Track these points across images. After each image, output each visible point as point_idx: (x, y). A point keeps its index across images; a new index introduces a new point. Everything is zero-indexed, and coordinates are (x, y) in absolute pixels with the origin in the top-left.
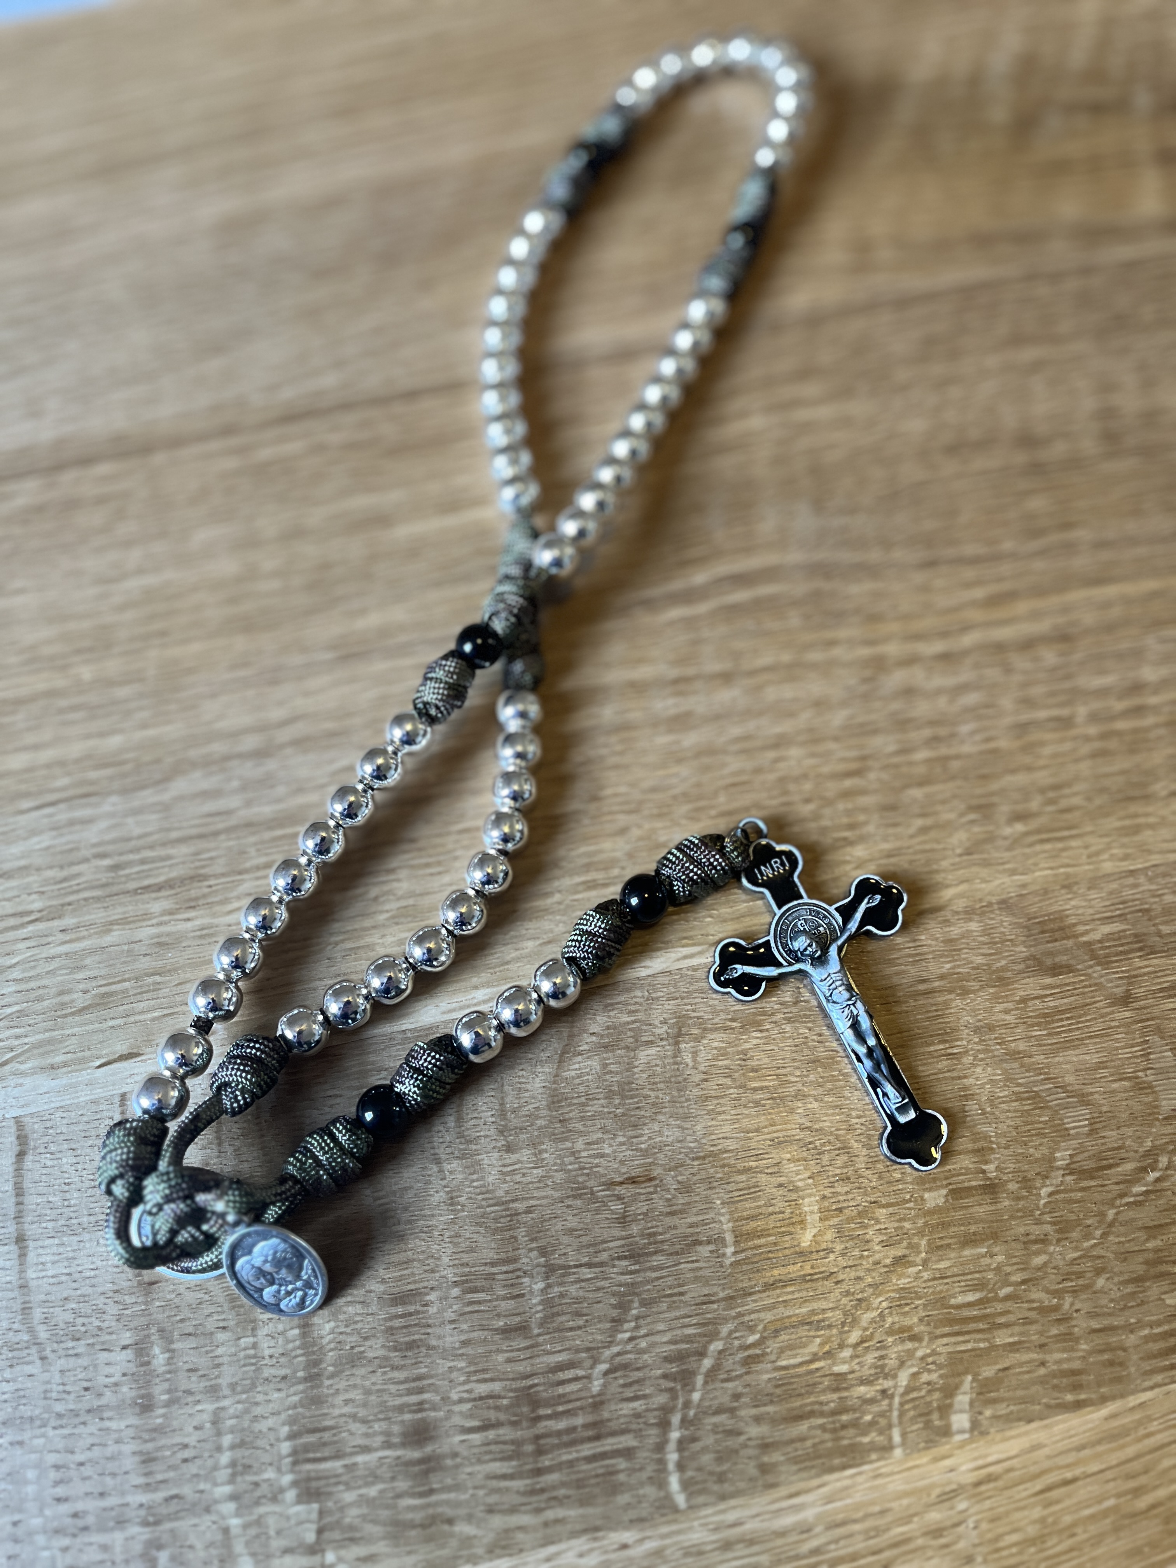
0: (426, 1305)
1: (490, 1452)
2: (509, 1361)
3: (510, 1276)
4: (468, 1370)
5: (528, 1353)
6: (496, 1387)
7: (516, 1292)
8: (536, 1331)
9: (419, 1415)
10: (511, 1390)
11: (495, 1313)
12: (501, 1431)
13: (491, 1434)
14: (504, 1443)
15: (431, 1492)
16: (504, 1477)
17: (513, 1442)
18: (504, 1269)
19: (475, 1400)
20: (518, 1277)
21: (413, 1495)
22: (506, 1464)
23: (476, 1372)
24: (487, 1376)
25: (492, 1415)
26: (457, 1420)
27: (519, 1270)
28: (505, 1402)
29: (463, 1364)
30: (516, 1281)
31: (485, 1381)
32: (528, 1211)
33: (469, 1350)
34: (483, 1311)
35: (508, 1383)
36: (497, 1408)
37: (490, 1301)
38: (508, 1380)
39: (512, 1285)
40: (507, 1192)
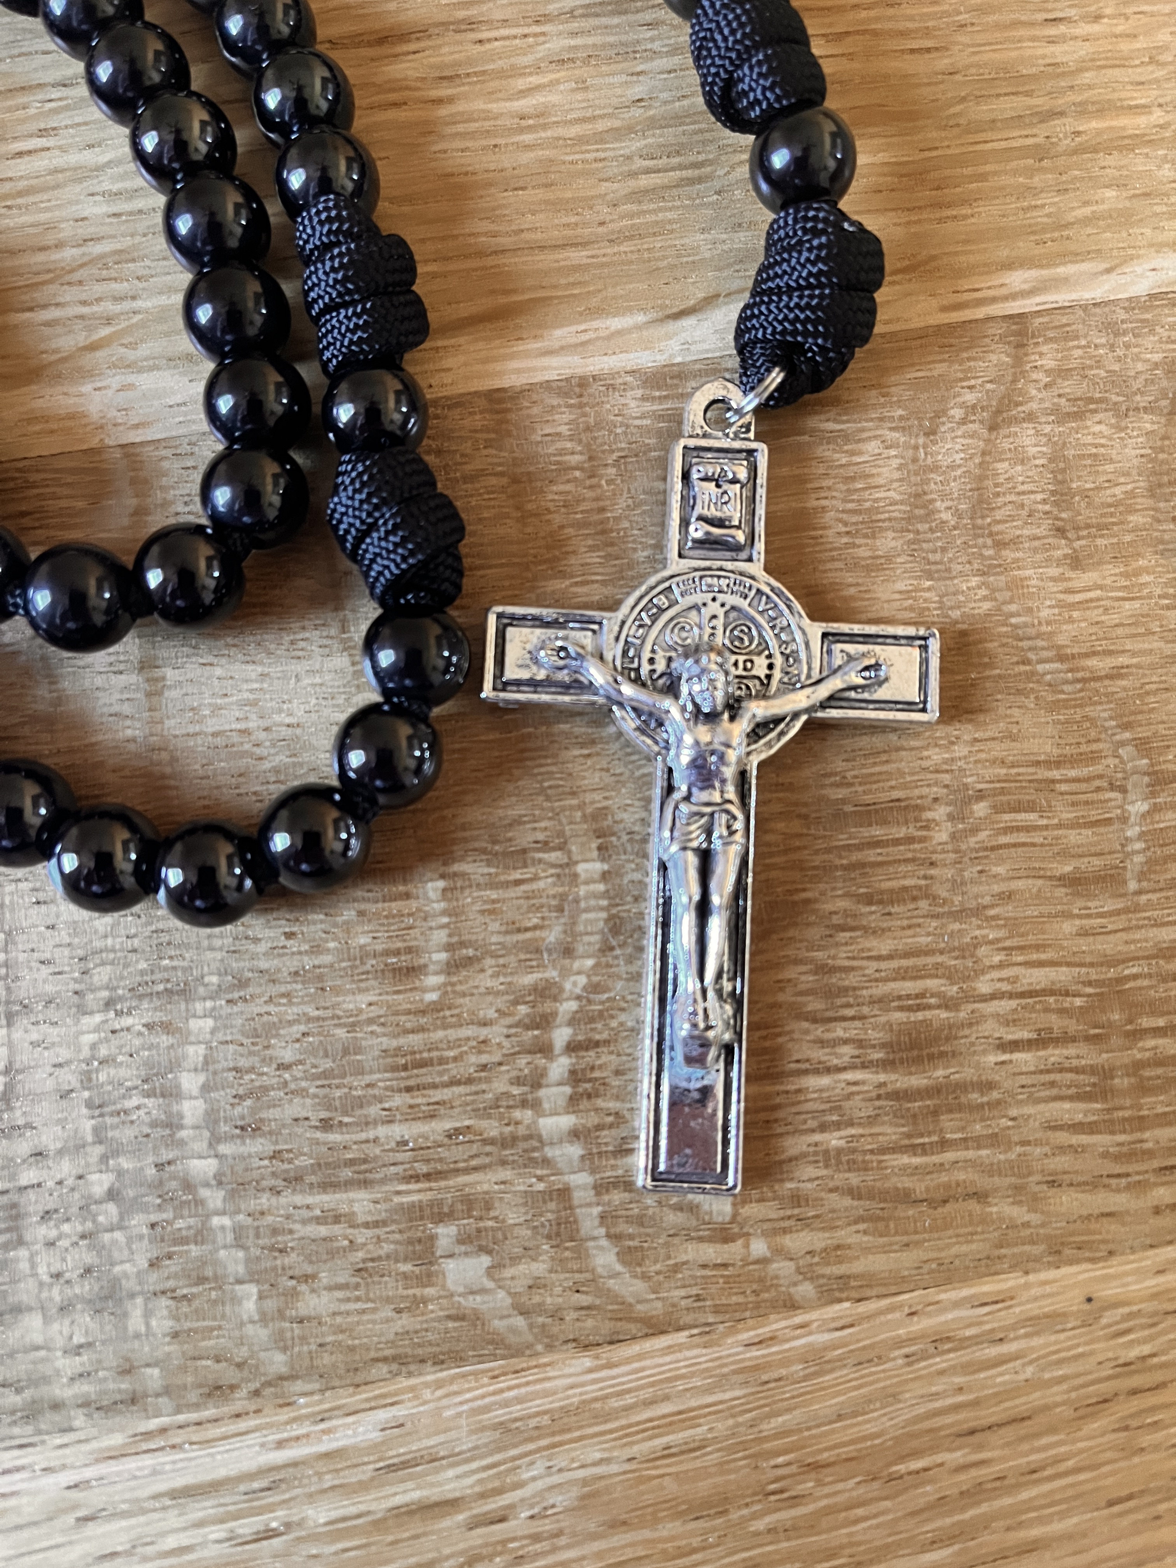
0: (926, 828)
1: (1053, 1084)
2: (1084, 933)
3: (1084, 786)
4: (1008, 943)
5: (1120, 922)
6: (1062, 975)
7: (1094, 814)
8: (1133, 886)
9: (920, 1016)
10: (1090, 984)
11: (1056, 849)
12: (1071, 1051)
13: (1054, 1055)
14: (1076, 1070)
15: (944, 1144)
16: (1077, 1128)
17: (1092, 1070)
18: (1073, 773)
19: (1022, 995)
20: (1098, 789)
21: (912, 1149)
22: (1082, 1106)
23: (1021, 948)
24: (1043, 956)
25: (1056, 1022)
26: (992, 1029)
27: (1100, 777)
28: (1078, 1002)
29: (1001, 934)
30: (1095, 797)
31: (1041, 964)
32: (1116, 674)
33: (1007, 910)
34: (1034, 845)
35: (1084, 970)
36: (1062, 1012)
37: (1046, 827)
38: (1081, 965)
39: (1087, 803)
40: (1075, 640)
